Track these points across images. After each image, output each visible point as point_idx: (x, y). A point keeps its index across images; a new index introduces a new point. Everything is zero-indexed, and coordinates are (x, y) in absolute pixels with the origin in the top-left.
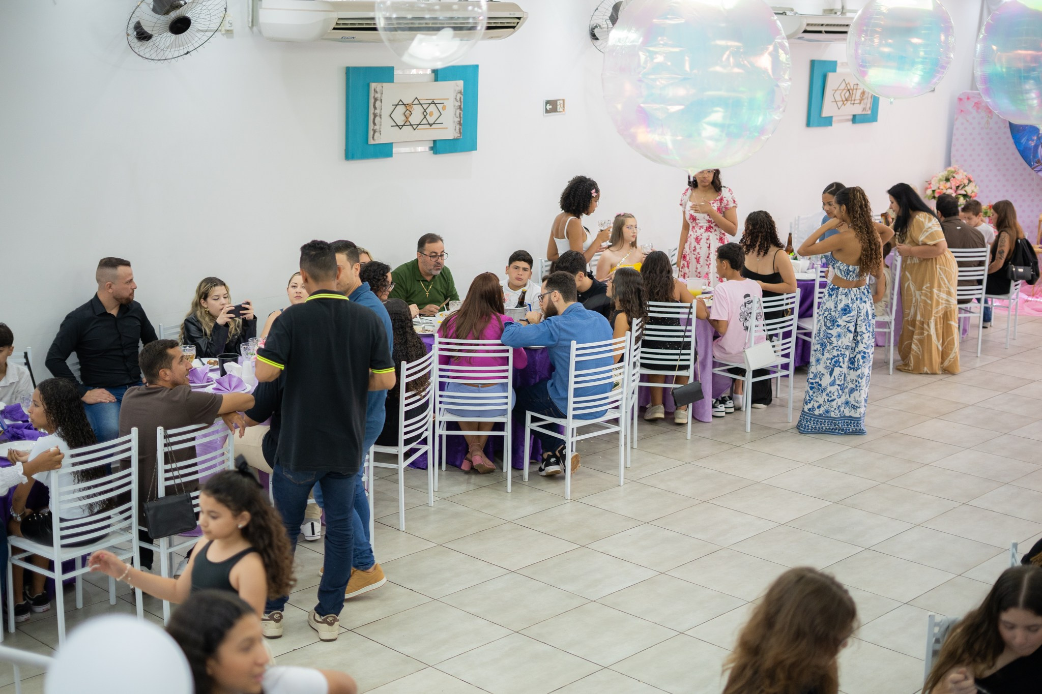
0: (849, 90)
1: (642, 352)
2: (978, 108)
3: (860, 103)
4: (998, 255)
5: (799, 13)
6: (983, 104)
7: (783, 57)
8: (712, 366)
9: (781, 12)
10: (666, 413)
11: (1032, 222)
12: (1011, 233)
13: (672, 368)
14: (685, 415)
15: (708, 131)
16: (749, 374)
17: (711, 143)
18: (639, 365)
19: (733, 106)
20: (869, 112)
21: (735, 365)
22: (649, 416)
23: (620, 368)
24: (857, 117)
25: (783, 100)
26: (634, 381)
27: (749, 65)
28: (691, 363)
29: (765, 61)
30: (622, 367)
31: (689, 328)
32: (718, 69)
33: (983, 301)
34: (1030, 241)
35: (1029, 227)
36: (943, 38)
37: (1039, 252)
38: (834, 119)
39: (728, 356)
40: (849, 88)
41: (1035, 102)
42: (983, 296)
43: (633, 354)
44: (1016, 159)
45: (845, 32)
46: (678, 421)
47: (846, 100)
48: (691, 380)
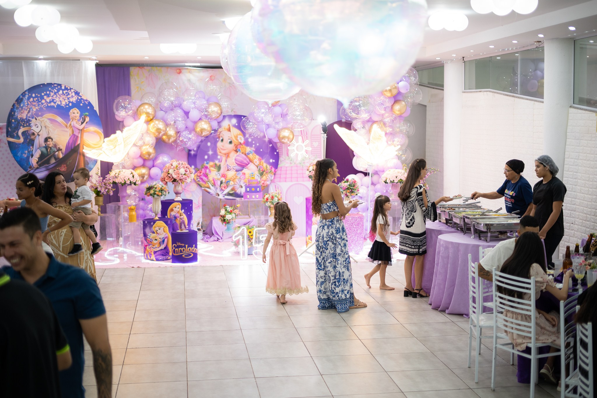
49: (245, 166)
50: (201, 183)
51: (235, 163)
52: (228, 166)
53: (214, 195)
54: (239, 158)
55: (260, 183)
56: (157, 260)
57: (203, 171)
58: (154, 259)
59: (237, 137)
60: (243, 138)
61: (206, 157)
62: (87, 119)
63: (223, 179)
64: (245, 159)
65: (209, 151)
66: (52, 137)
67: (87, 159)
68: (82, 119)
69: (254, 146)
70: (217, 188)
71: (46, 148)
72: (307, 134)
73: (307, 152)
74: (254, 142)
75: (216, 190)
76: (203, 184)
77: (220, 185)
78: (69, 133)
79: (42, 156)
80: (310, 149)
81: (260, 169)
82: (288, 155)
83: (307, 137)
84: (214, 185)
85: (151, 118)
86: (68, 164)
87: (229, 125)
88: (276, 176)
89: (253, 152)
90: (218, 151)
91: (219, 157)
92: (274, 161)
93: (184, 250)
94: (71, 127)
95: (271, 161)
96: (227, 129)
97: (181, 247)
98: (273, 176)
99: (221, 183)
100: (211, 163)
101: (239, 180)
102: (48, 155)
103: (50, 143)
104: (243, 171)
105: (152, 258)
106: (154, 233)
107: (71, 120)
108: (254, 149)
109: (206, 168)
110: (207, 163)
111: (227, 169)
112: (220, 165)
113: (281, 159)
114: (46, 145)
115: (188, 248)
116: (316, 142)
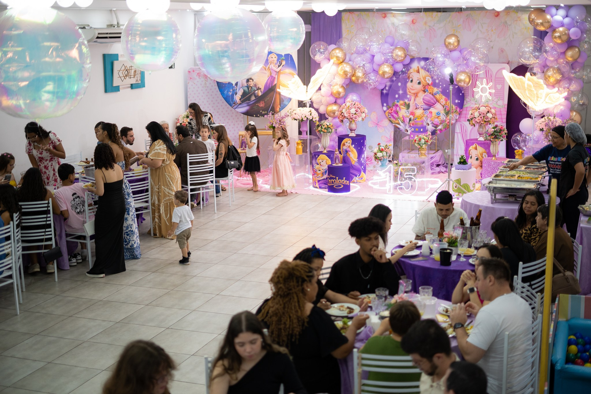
0: (127, 70)
1: (22, 233)
2: (199, 76)
3: (134, 77)
4: (219, 156)
5: (93, 27)
6: (202, 74)
7: (85, 50)
8: (65, 237)
9: (83, 27)
10: (41, 268)
11: (235, 136)
12: (225, 143)
13: (41, 240)
14: (53, 268)
15: (45, 96)
16: (88, 239)
17: (48, 103)
18: (21, 241)
19: (59, 80)
20: (140, 82)
21: (80, 234)
22: (30, 271)
23: (9, 244)
24: (133, 85)
25: (88, 75)
26: (18, 251)
27: (65, 56)
28: (53, 236)
29: (74, 53)
30: (11, 243)
31: (49, 216)
32: (47, 59)
33: (214, 182)
34: (235, 146)
35: (234, 139)
36: (174, 35)
37: (241, 153)
38: (120, 87)
39: (74, 229)
40: (127, 69)
41: (229, 69)
42: (214, 179)
43: (16, 235)
44: (223, 103)
45: (120, 37)
46: (49, 271)
47: (126, 76)
48: (54, 246)
49: (432, 106)
50: (392, 119)
51: (423, 102)
52: (417, 105)
53: (403, 131)
54: (426, 98)
55: (445, 122)
56: (320, 188)
57: (394, 108)
58: (318, 187)
59: (426, 78)
60: (431, 80)
61: (397, 96)
62: (284, 63)
63: (412, 117)
64: (433, 99)
65: (399, 91)
66: (252, 78)
67: (283, 97)
68: (279, 63)
69: (440, 87)
70: (406, 125)
71: (248, 87)
72: (491, 77)
73: (490, 94)
74: (441, 83)
75: (405, 127)
76: (394, 120)
77: (409, 122)
78: (267, 75)
79: (244, 94)
80: (493, 91)
81: (445, 109)
82: (473, 96)
83: (491, 79)
84: (403, 121)
85: (341, 61)
86: (266, 101)
87: (418, 67)
88: (462, 116)
89: (440, 93)
90: (408, 91)
91: (408, 96)
92: (459, 101)
93: (335, 181)
94: (270, 69)
95: (457, 101)
96: (416, 71)
97: (333, 178)
98: (458, 115)
99: (410, 120)
100: (401, 102)
101: (426, 118)
102: (249, 93)
103: (251, 83)
104: (430, 110)
105: (316, 186)
106: (318, 164)
107: (269, 64)
108: (441, 90)
109: (397, 106)
110: (398, 102)
111: (415, 107)
112: (409, 103)
113: (467, 100)
114: (247, 85)
115: (338, 180)
116: (499, 84)
